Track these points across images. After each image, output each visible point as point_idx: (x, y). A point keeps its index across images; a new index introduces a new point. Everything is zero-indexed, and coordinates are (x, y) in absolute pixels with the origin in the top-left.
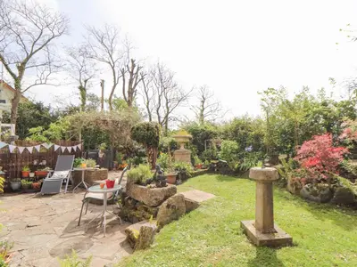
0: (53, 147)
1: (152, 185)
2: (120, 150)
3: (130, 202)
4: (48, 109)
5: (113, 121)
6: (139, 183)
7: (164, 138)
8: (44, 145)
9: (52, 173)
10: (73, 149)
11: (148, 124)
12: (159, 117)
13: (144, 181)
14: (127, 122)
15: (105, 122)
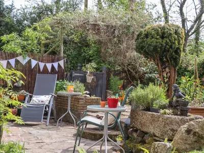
0: (29, 62)
1: (167, 111)
2: (117, 74)
3: (135, 135)
4: (11, 10)
5: (108, 26)
6: (148, 108)
7: (190, 57)
8: (20, 58)
9: (31, 97)
10: (53, 67)
11: (164, 28)
12: (184, 21)
13: (155, 106)
14: (128, 27)
15: (95, 27)
